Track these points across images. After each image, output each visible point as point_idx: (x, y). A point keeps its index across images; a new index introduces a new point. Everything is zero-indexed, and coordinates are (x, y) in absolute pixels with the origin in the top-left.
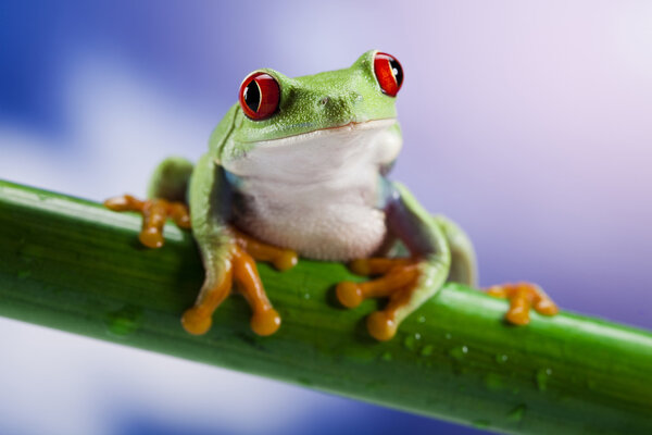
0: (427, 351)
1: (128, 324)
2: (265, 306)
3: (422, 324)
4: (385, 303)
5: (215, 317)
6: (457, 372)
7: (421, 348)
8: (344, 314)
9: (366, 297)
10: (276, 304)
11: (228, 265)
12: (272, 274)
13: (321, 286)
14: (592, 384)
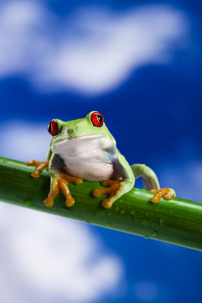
0: (122, 212)
1: (29, 203)
2: (70, 197)
3: (121, 203)
4: (109, 196)
5: (55, 200)
6: (133, 219)
7: (120, 211)
8: (96, 199)
9: (103, 194)
10: (73, 196)
11: (57, 183)
12: (73, 186)
13: (89, 190)
14: (178, 224)
